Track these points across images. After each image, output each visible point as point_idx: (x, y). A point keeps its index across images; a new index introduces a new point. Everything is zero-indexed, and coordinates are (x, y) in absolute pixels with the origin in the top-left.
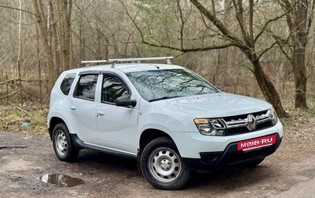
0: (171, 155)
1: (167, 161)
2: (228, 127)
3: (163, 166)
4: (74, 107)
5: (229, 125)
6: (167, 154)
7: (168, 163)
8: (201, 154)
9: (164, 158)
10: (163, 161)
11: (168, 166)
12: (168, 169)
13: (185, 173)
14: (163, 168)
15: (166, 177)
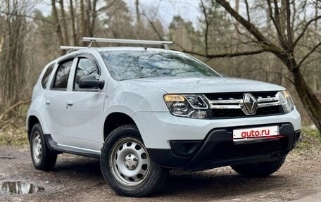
0: (138, 148)
1: (133, 157)
2: (212, 107)
3: (128, 163)
4: (48, 101)
5: (214, 104)
6: (133, 146)
7: (135, 160)
8: (171, 142)
9: (129, 153)
10: (127, 157)
11: (134, 163)
12: (134, 168)
13: (154, 171)
14: (127, 167)
15: (131, 179)
